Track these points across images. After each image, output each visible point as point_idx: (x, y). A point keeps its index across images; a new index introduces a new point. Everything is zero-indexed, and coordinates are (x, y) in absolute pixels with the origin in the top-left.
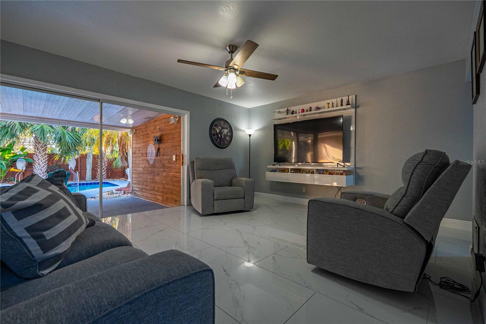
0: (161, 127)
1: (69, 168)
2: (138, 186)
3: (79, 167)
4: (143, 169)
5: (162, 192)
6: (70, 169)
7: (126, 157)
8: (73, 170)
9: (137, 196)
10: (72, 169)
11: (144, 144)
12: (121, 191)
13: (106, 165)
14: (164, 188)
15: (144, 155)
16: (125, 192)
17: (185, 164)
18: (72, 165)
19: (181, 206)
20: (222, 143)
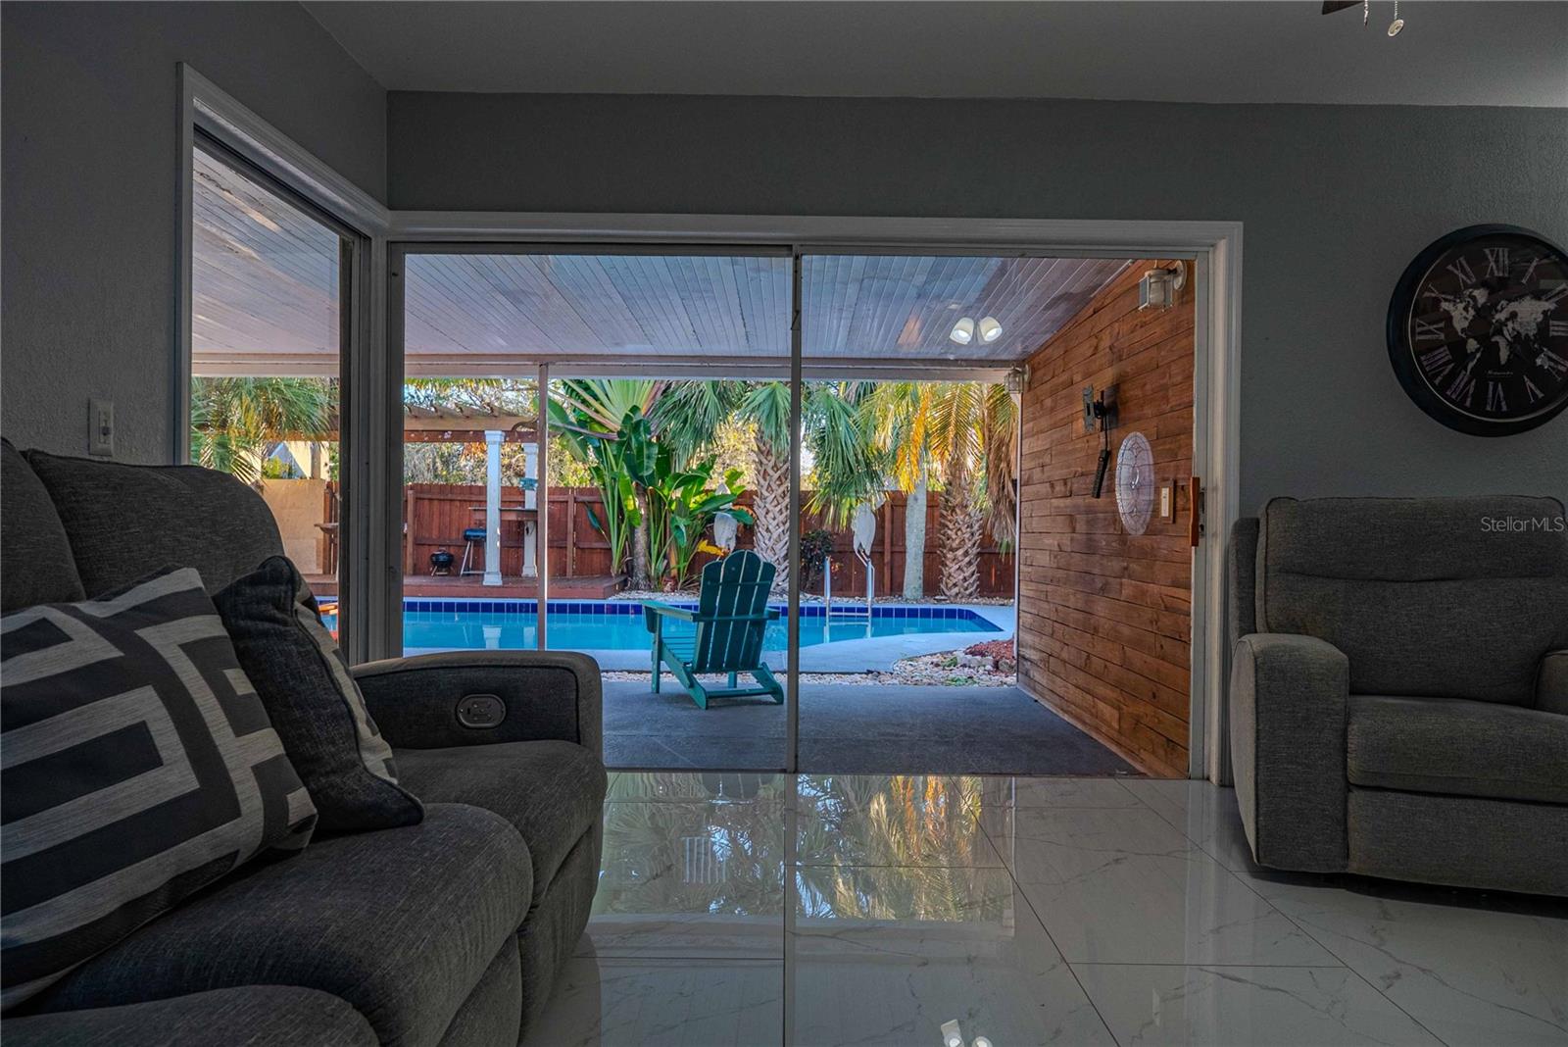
0: (1117, 340)
1: (856, 547)
2: (1037, 640)
3: (887, 540)
4: (1055, 557)
5: (1118, 685)
6: (859, 552)
7: (1011, 501)
8: (868, 554)
9: (1035, 690)
10: (864, 552)
11: (1056, 434)
12: (983, 655)
13: (976, 537)
14: (1126, 665)
15: (1059, 488)
16: (998, 662)
17: (1214, 535)
18: (863, 535)
19: (1187, 781)
20: (1493, 397)
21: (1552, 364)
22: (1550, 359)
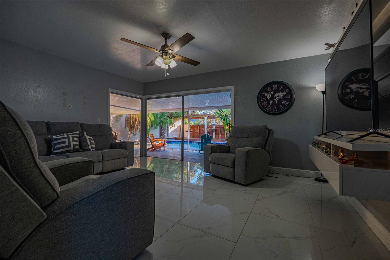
20: (275, 109)
21: (285, 103)
22: (285, 102)
